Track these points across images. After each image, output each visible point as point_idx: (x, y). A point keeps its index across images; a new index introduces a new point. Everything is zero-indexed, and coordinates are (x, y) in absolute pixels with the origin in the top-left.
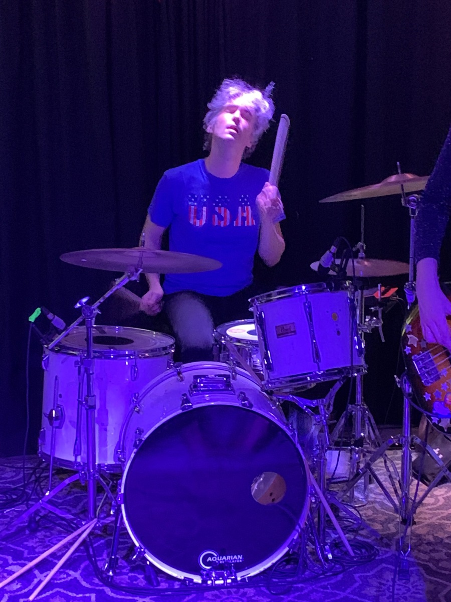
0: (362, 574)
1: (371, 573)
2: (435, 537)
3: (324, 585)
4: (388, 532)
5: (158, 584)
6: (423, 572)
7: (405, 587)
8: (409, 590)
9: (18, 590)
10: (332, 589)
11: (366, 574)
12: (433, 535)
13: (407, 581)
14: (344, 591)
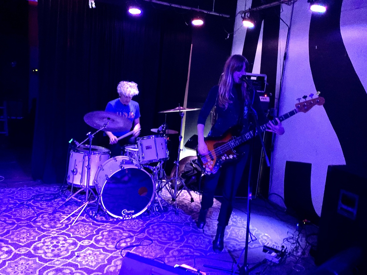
0: (166, 215)
1: (168, 214)
4: (169, 203)
5: (109, 219)
6: (181, 213)
8: (179, 218)
9: (67, 223)
10: (159, 219)
12: (181, 203)
13: (178, 216)
14: (162, 219)
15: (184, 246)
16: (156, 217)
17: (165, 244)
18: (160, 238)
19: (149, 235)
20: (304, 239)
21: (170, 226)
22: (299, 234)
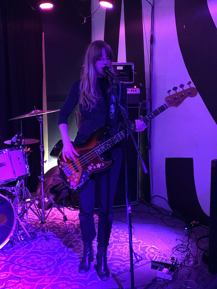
0: (34, 242)
1: (37, 241)
2: (53, 226)
3: (23, 249)
4: (37, 227)
6: (53, 237)
7: (49, 243)
8: (51, 244)
10: (26, 249)
11: (35, 242)
12: (52, 225)
13: (49, 242)
14: (30, 249)
15: (59, 279)
16: (22, 248)
17: (36, 280)
18: (29, 274)
19: (14, 273)
20: (194, 244)
21: (39, 256)
22: (189, 239)
